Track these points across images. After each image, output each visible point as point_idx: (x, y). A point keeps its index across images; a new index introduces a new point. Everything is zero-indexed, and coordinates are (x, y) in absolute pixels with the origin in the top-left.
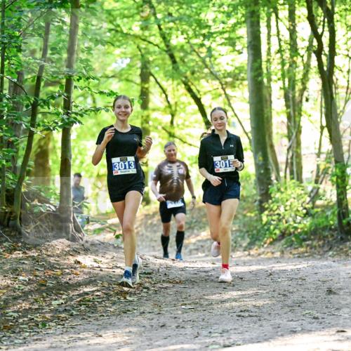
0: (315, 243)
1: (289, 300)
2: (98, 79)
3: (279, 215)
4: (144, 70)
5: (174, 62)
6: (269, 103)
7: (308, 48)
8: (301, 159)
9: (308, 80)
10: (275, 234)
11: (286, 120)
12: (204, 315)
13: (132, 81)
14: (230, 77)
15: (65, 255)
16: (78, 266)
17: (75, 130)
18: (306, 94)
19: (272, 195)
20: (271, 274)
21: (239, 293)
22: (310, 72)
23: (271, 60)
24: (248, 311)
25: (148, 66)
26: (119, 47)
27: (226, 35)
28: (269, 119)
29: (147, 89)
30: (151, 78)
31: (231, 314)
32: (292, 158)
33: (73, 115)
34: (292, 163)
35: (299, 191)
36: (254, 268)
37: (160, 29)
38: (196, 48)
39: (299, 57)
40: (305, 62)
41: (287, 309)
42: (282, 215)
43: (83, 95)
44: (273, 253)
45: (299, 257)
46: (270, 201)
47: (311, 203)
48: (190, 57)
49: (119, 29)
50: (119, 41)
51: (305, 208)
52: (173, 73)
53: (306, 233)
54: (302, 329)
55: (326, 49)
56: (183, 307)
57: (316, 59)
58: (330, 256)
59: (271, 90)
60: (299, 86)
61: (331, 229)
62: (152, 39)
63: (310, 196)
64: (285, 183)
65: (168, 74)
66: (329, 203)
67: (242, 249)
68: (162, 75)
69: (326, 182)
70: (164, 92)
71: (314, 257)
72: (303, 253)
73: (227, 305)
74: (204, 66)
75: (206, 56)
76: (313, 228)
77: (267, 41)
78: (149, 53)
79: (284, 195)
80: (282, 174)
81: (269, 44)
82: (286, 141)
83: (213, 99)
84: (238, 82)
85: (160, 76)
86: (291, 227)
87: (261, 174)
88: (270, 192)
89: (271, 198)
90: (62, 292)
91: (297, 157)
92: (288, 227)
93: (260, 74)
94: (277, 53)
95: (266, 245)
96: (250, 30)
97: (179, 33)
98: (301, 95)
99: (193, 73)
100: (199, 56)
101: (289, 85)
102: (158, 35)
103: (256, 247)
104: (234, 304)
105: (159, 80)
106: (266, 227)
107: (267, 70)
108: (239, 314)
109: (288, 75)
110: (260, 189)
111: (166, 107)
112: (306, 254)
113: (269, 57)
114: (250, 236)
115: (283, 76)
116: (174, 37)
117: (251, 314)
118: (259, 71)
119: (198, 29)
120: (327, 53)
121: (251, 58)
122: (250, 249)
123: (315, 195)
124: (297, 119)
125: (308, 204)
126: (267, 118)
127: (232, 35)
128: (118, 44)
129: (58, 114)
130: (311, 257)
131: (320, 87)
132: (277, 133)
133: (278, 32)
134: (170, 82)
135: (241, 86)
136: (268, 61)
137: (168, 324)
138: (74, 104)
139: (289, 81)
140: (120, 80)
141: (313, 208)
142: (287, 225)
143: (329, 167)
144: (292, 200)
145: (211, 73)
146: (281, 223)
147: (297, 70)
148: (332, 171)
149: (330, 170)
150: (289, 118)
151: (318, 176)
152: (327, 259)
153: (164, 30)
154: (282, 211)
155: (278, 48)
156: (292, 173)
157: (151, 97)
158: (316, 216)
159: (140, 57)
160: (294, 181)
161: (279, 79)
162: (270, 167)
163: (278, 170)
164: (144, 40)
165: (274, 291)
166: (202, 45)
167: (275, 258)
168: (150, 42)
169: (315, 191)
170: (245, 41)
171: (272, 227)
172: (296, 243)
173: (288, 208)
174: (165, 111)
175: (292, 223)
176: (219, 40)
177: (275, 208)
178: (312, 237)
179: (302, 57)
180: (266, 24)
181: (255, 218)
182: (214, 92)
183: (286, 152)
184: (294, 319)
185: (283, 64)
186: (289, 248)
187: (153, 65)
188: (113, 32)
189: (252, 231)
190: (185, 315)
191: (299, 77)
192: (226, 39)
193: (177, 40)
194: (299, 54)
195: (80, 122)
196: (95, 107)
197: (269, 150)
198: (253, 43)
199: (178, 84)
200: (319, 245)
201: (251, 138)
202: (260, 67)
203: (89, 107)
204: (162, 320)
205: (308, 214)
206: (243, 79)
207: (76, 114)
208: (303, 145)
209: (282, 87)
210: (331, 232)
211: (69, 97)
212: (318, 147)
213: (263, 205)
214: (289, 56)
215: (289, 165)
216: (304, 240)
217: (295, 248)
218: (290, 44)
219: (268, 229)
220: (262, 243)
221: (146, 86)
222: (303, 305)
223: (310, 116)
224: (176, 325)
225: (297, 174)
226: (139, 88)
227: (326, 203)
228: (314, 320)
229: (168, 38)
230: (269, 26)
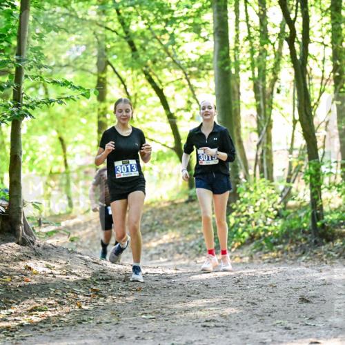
0: (287, 247)
1: (259, 309)
2: (50, 68)
3: (247, 216)
4: (101, 59)
5: (134, 50)
6: (237, 95)
7: (279, 34)
8: (271, 156)
9: (279, 70)
10: (244, 237)
11: (255, 113)
12: (166, 325)
13: (87, 71)
14: (195, 66)
15: (15, 260)
16: (28, 272)
17: (25, 124)
18: (277, 85)
19: (241, 195)
20: (239, 281)
21: (205, 301)
22: (281, 61)
23: (240, 48)
24: (214, 321)
25: (106, 54)
26: (74, 33)
27: (191, 21)
28: (237, 112)
29: (104, 79)
30: (109, 67)
31: (196, 325)
32: (262, 155)
33: (24, 108)
34: (262, 160)
35: (269, 191)
36: (220, 274)
37: (119, 13)
38: (158, 35)
39: (270, 44)
40: (276, 50)
41: (256, 319)
42: (251, 217)
43: (34, 86)
44: (241, 258)
45: (269, 262)
46: (238, 201)
47: (282, 203)
48: (151, 44)
49: (73, 13)
50: (74, 27)
51: (276, 209)
52: (133, 62)
53: (277, 236)
54: (273, 341)
55: (299, 36)
56: (143, 316)
57: (288, 46)
58: (303, 261)
59: (239, 81)
60: (269, 76)
61: (304, 232)
62: (109, 25)
63: (281, 196)
64: (255, 181)
65: (127, 63)
66: (301, 203)
68: (120, 64)
69: (299, 181)
70: (123, 82)
71: (286, 263)
72: (274, 258)
73: (192, 314)
74: (166, 55)
75: (169, 44)
76: (284, 231)
77: (234, 28)
78: (107, 40)
79: (253, 195)
80: (251, 172)
81: (237, 30)
82: (255, 137)
83: (176, 90)
84: (203, 72)
85: (118, 65)
86: (260, 230)
88: (238, 192)
89: (239, 198)
90: (11, 301)
91: (267, 153)
92: (257, 230)
93: (228, 64)
94: (246, 40)
95: (233, 250)
96: (216, 15)
97: (140, 18)
98: (272, 86)
99: (154, 62)
100: (161, 44)
101: (259, 75)
102: (116, 20)
104: (199, 313)
105: (117, 70)
106: (233, 230)
107: (235, 59)
108: (205, 324)
109: (258, 64)
112: (277, 259)
113: (237, 45)
115: (253, 65)
116: (133, 22)
117: (217, 324)
118: (227, 60)
119: (159, 14)
120: (300, 40)
121: (217, 45)
123: (287, 195)
124: (268, 112)
125: (279, 204)
126: (236, 110)
127: (197, 21)
128: (72, 30)
129: (7, 106)
130: (282, 262)
131: (292, 77)
132: (246, 128)
133: (247, 17)
134: (129, 71)
135: (206, 76)
136: (236, 49)
137: (127, 335)
138: (24, 95)
139: (259, 71)
140: (75, 70)
141: (284, 209)
142: (256, 227)
143: (302, 165)
144: (262, 200)
145: (174, 61)
146: (250, 225)
147: (268, 58)
148: (305, 169)
149: (303, 167)
150: (259, 111)
151: (290, 174)
152: (300, 265)
153: (123, 15)
154: (251, 212)
155: (247, 35)
156: (262, 171)
157: (109, 88)
158: (288, 217)
159: (96, 44)
160: (264, 179)
161: (248, 69)
162: (239, 165)
163: (246, 169)
164: (101, 26)
165: (242, 299)
166: (164, 32)
167: (243, 263)
168: (107, 29)
169: (287, 191)
170: (211, 27)
171: (240, 230)
172: (266, 247)
173: (257, 209)
175: (262, 225)
176: (183, 26)
177: (243, 208)
178: (284, 241)
180: (233, 8)
182: (177, 82)
183: (256, 147)
184: (264, 329)
185: (252, 51)
186: (258, 253)
187: (111, 53)
188: (68, 17)
190: (146, 325)
191: (270, 66)
192: (190, 25)
193: (137, 26)
194: (270, 42)
195: (30, 115)
196: (48, 99)
197: (237, 146)
198: (219, 30)
199: (138, 74)
200: (291, 249)
202: (227, 56)
203: (40, 99)
204: (121, 331)
205: (278, 216)
206: (209, 69)
207: (27, 106)
208: (274, 140)
209: (251, 77)
210: (304, 235)
211: (19, 88)
212: (290, 142)
213: (231, 205)
214: (259, 44)
215: (259, 162)
216: (275, 244)
217: (265, 253)
218: (260, 31)
219: (236, 232)
220: (230, 247)
221: (104, 76)
222: (274, 314)
223: (282, 109)
224: (136, 336)
225: (268, 172)
226: (96, 78)
227: (299, 203)
228: (285, 331)
229: (128, 24)
230: (237, 11)
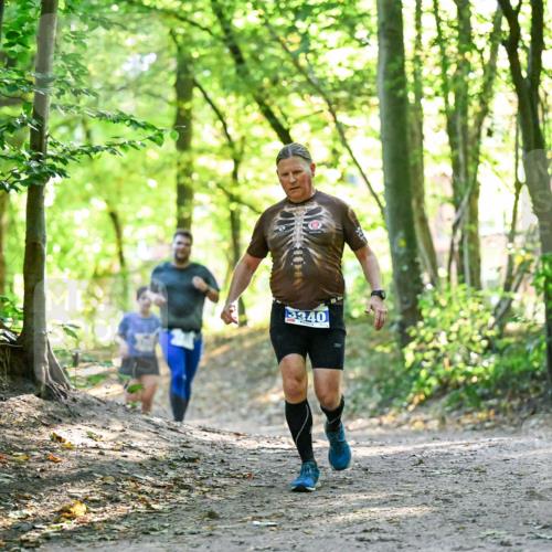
0: (504, 403)
1: (456, 510)
2: (95, 94)
3: (436, 349)
5: (239, 61)
6: (418, 139)
7: (491, 35)
8: (477, 245)
9: (491, 96)
10: (430, 386)
11: (450, 171)
12: (294, 538)
13: (158, 96)
14: (345, 89)
15: (34, 425)
16: (57, 445)
17: (52, 188)
18: (487, 122)
19: (424, 313)
20: (421, 462)
21: (362, 497)
22: (494, 81)
23: (422, 58)
24: (377, 530)
25: (190, 68)
26: (134, 31)
28: (418, 170)
29: (188, 111)
30: (196, 91)
31: (346, 537)
32: (461, 243)
33: (49, 161)
34: (461, 253)
35: (473, 305)
36: (389, 450)
38: (281, 34)
39: (475, 52)
40: (486, 62)
41: (451, 527)
42: (443, 350)
43: (66, 124)
44: (425, 422)
45: (474, 429)
46: (420, 324)
47: (496, 328)
48: (270, 51)
50: (137, 21)
51: (486, 338)
52: (237, 82)
53: (487, 384)
55: (526, 37)
56: (256, 523)
57: (507, 55)
58: (533, 427)
59: (422, 116)
60: (474, 107)
61: (534, 377)
62: (197, 17)
63: (495, 315)
64: (449, 288)
65: (228, 83)
66: (530, 327)
67: (365, 414)
68: (216, 85)
69: (525, 289)
70: (221, 117)
71: (503, 429)
72: (482, 422)
73: (339, 519)
74: (294, 69)
75: (299, 51)
76: (500, 375)
77: (414, 23)
78: (192, 43)
79: (447, 314)
80: (442, 272)
81: (418, 27)
82: (450, 212)
83: (312, 131)
84: (359, 100)
85: (213, 88)
86: (458, 373)
87: (402, 272)
88: (419, 307)
89: (422, 319)
90: (27, 495)
91: (470, 241)
92: (453, 373)
93: (402, 84)
94: (433, 45)
95: (411, 408)
97: (249, 5)
98: (479, 124)
99: (275, 82)
100: (287, 51)
101: (456, 104)
102: (210, 10)
103: (393, 411)
104: (351, 516)
105: (211, 95)
106: (412, 374)
107: (415, 77)
108: (362, 535)
109: (455, 85)
110: (403, 302)
111: (224, 146)
112: (487, 424)
113: (419, 53)
114: (383, 391)
115: (445, 87)
116: (238, 13)
117: (383, 536)
118: (399, 79)
120: (528, 45)
121: (384, 53)
122: (383, 414)
123: (505, 313)
124: (471, 169)
125: (491, 329)
126: (415, 167)
127: (349, 12)
128: (132, 25)
129: (19, 159)
130: (496, 430)
131: (514, 109)
132: (435, 196)
133: (436, 5)
134: (232, 98)
135: (365, 108)
136: (417, 59)
138: (49, 139)
139: (456, 98)
140: (137, 95)
141: (500, 337)
142: (450, 369)
143: (531, 261)
144: (461, 322)
145: (309, 81)
146: (441, 366)
147: (471, 75)
148: (537, 267)
149: (533, 265)
150: (456, 167)
151: (510, 277)
152: (527, 434)
154: (442, 342)
155: (436, 35)
156: (461, 271)
157: (196, 127)
158: (506, 352)
159: (175, 51)
160: (466, 285)
161: (437, 94)
162: (420, 260)
163: (434, 267)
164: (183, 19)
165: (427, 493)
166: (293, 29)
167: (429, 431)
168: (193, 24)
169: (504, 305)
170: (373, 22)
171: (423, 374)
172: (468, 403)
173: (453, 337)
174: (221, 153)
175: (461, 365)
176: (324, 19)
177: (430, 336)
178: (499, 392)
179: (481, 52)
181: (392, 356)
182: (314, 118)
183: (450, 230)
184: (465, 546)
185: (445, 65)
186: (454, 413)
187: (200, 66)
188: (124, 3)
189: (386, 381)
190: (260, 538)
191: (475, 89)
192: (336, 17)
193: (245, 20)
194: (475, 47)
195: (62, 173)
196: (89, 145)
197: (417, 227)
198: (387, 26)
199: (247, 103)
200: (512, 407)
201: (384, 204)
202: (401, 71)
203: (77, 145)
204: (217, 547)
205: (490, 348)
206: (370, 94)
207: (55, 158)
208: (481, 217)
209: (444, 109)
210: (534, 382)
211: (41, 127)
212: (510, 221)
213: (407, 330)
214: (456, 50)
215: (457, 256)
216: (484, 397)
217: (467, 413)
218: (458, 28)
219: (417, 377)
220: (405, 404)
221: (187, 106)
222: (482, 519)
223: (495, 163)
225: (472, 273)
226: (173, 110)
227: (525, 327)
228: (501, 548)
229: (228, 17)
